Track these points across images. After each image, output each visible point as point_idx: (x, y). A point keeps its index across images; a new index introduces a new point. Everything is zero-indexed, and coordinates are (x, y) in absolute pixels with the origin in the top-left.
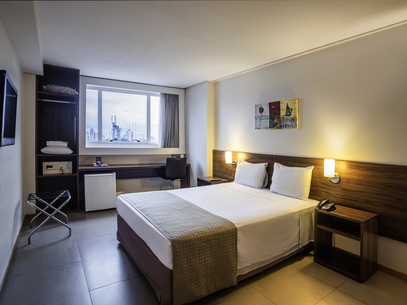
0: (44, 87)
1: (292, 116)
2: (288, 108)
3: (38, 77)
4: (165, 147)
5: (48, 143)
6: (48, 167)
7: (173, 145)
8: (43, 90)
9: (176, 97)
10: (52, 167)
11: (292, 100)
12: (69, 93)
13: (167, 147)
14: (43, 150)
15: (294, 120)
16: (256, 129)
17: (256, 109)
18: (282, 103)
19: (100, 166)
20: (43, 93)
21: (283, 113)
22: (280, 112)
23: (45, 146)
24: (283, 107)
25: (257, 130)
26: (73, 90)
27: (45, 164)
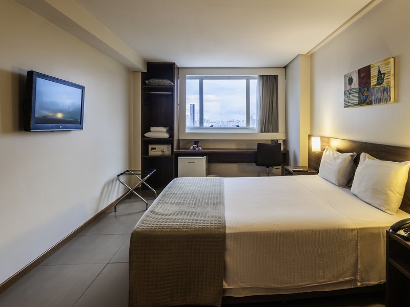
0: (147, 82)
1: (384, 84)
2: (379, 72)
3: (143, 73)
4: (262, 132)
5: (152, 129)
6: (152, 149)
7: (271, 129)
8: (146, 84)
9: (275, 78)
10: (155, 149)
11: (385, 60)
12: (166, 84)
13: (265, 132)
14: (146, 135)
15: (387, 90)
16: (345, 107)
17: (345, 80)
18: (373, 67)
19: (195, 149)
20: (147, 86)
21: (374, 81)
22: (370, 80)
23: (149, 131)
24: (374, 73)
25: (347, 108)
26: (169, 82)
27: (150, 146)
